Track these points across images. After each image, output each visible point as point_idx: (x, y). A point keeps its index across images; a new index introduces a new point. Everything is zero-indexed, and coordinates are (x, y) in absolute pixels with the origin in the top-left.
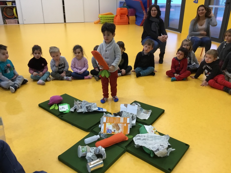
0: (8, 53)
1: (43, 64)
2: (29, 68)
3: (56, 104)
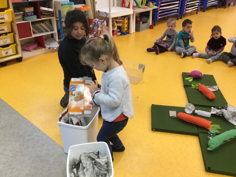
0: (192, 28)
1: (221, 45)
2: (207, 46)
3: (193, 77)
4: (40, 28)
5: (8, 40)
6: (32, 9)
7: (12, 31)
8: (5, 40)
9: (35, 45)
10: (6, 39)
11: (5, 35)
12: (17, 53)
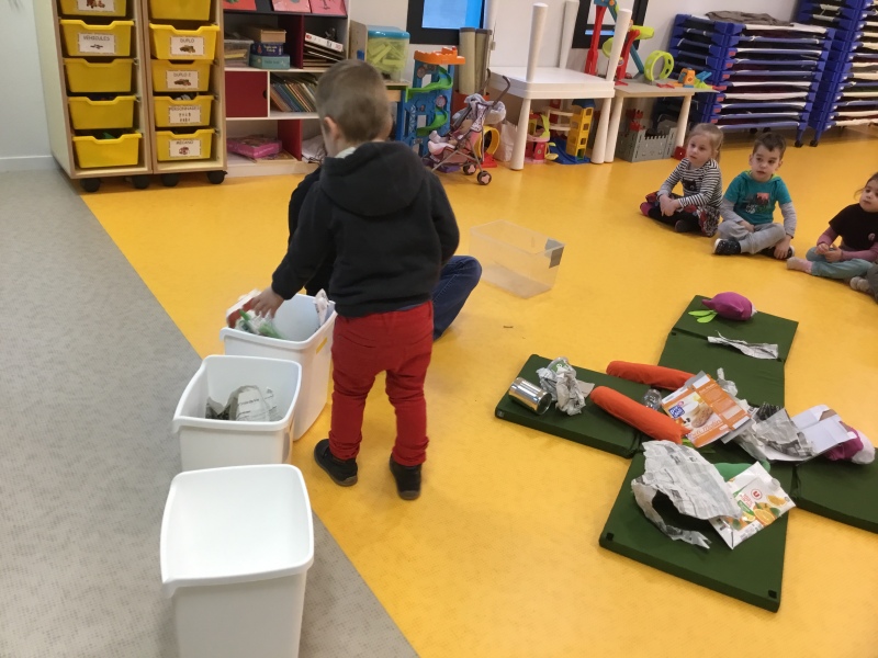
3: (716, 311)
4: (298, 96)
5: (194, 113)
6: (280, 37)
7: (211, 90)
8: (188, 111)
9: (274, 147)
10: (191, 111)
11: (188, 97)
12: (213, 157)
